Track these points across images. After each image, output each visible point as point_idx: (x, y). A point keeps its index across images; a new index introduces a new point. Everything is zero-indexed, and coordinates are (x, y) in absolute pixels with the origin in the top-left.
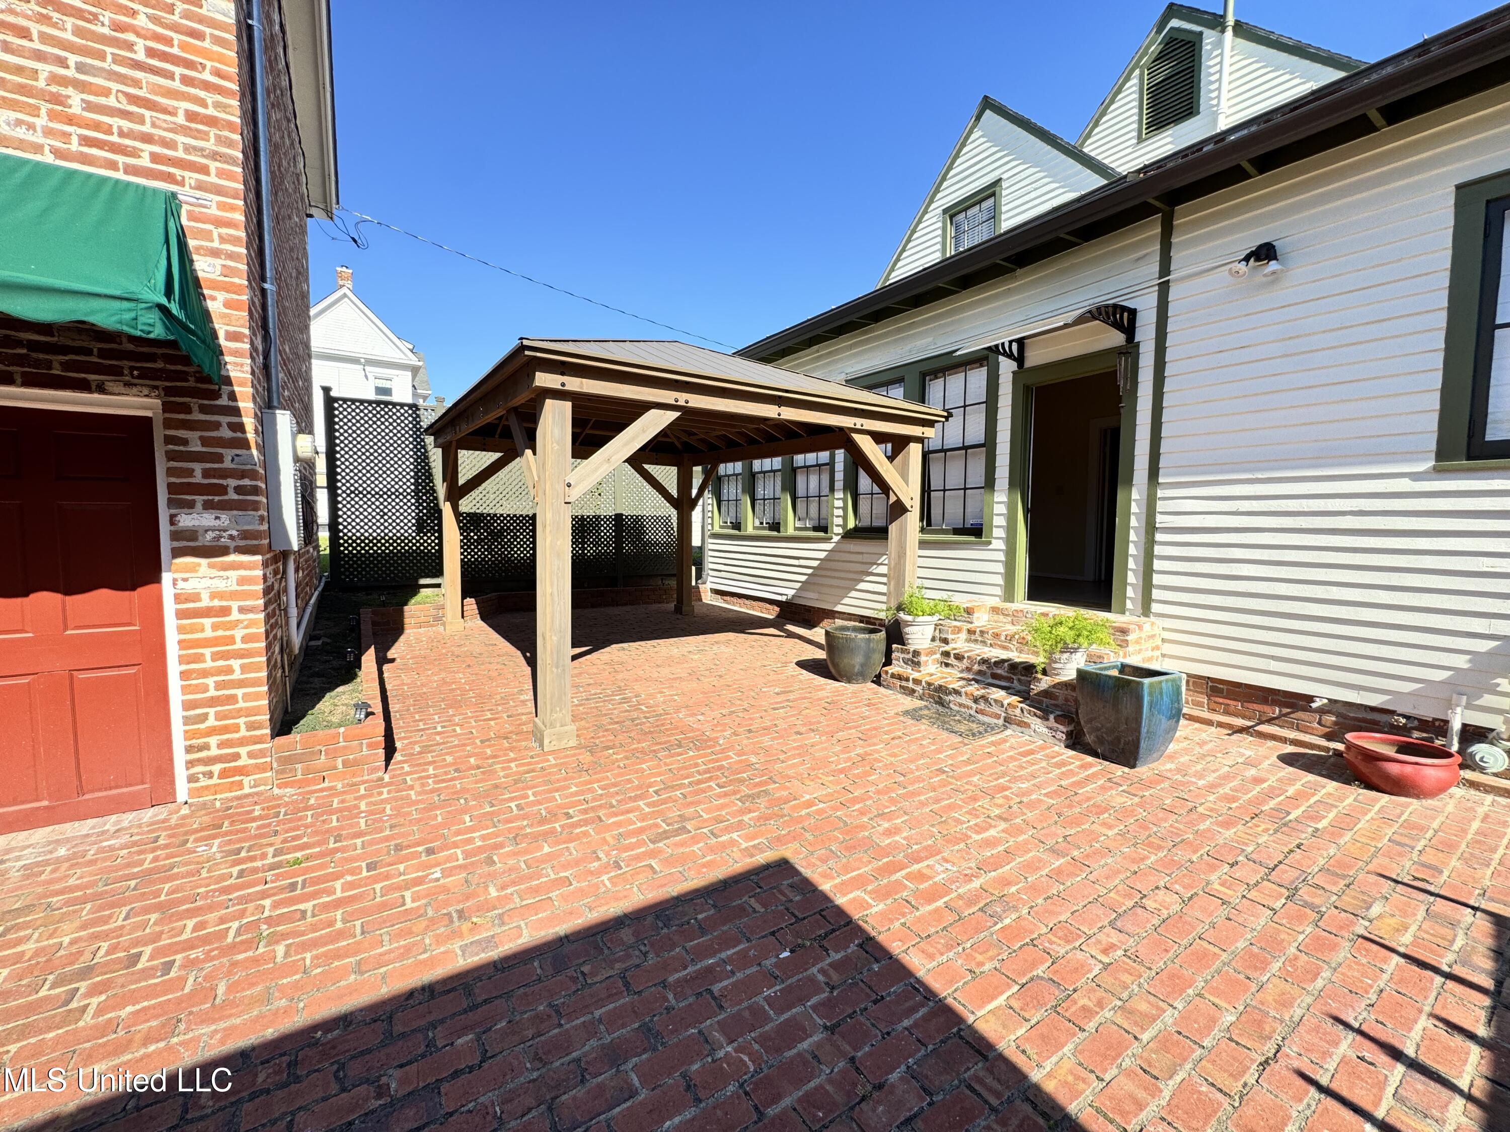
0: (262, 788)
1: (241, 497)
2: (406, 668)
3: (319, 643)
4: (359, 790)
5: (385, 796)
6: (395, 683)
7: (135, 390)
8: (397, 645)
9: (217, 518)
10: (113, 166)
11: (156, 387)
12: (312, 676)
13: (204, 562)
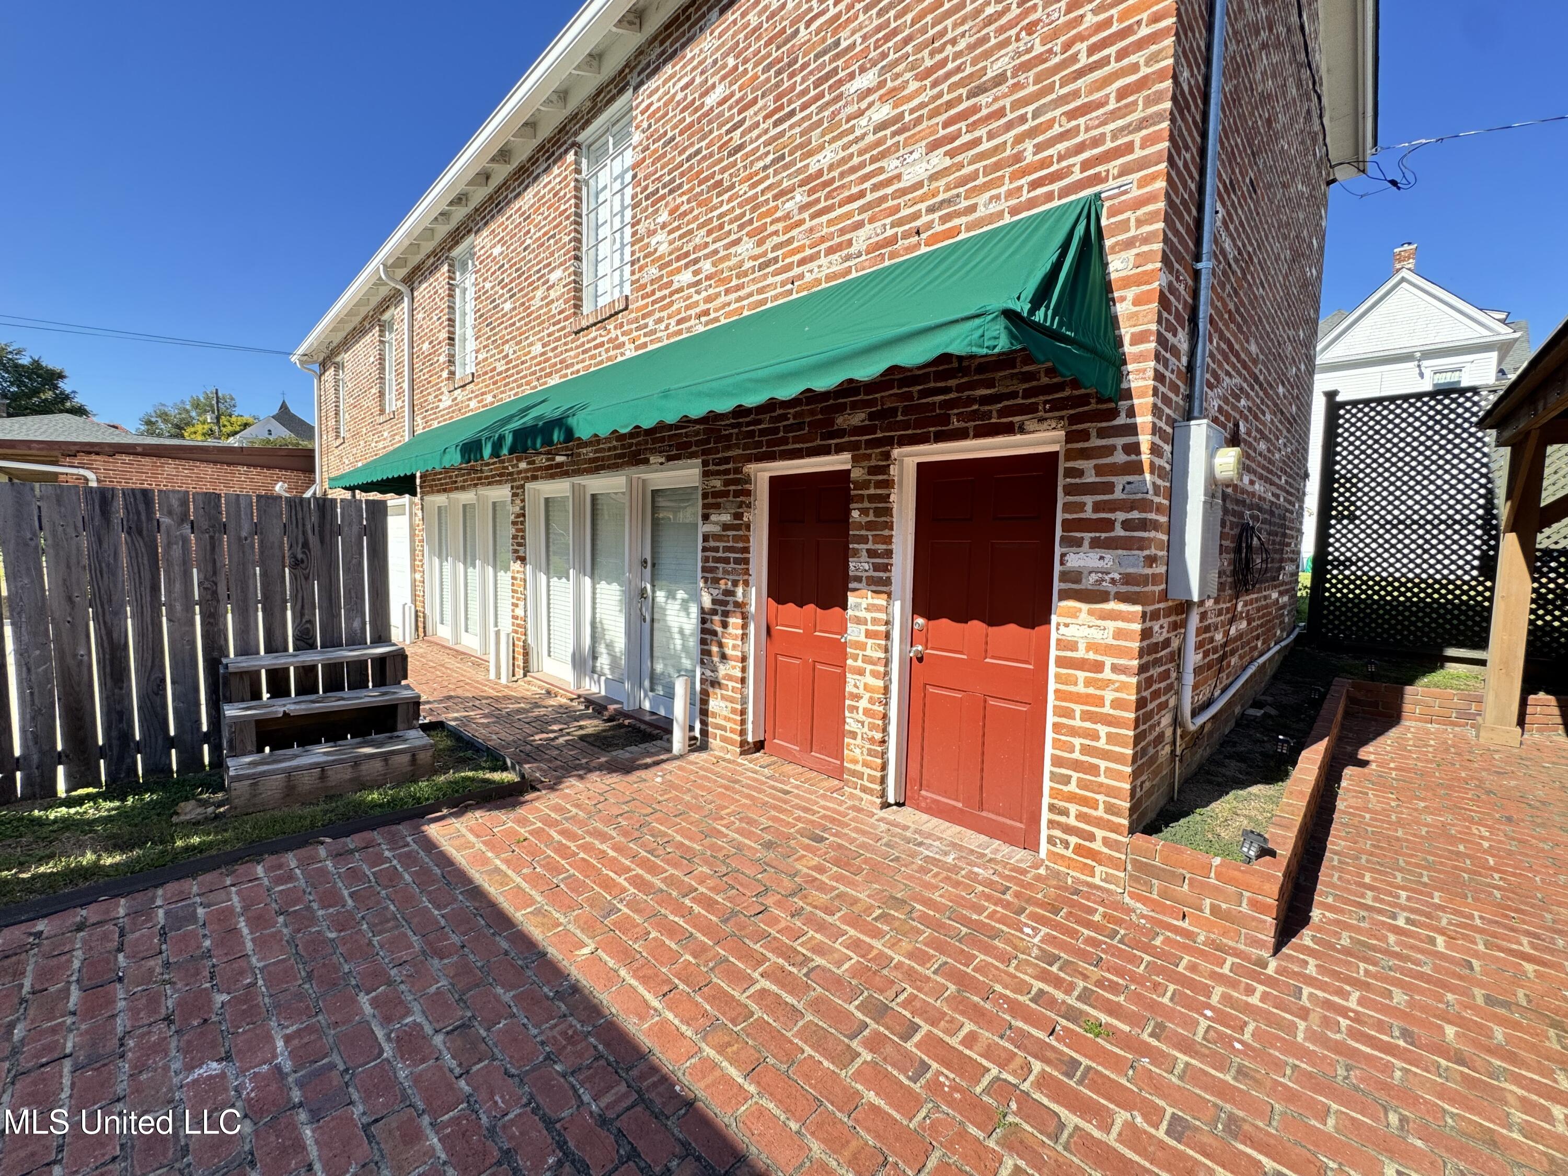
0: (1112, 887)
1: (1128, 534)
2: (1382, 785)
3: (1259, 713)
4: (1221, 964)
5: (1254, 1000)
6: (1352, 802)
7: (1045, 425)
8: (1381, 740)
9: (1102, 558)
10: (1049, 197)
11: (1062, 418)
12: (1230, 757)
13: (1084, 607)
